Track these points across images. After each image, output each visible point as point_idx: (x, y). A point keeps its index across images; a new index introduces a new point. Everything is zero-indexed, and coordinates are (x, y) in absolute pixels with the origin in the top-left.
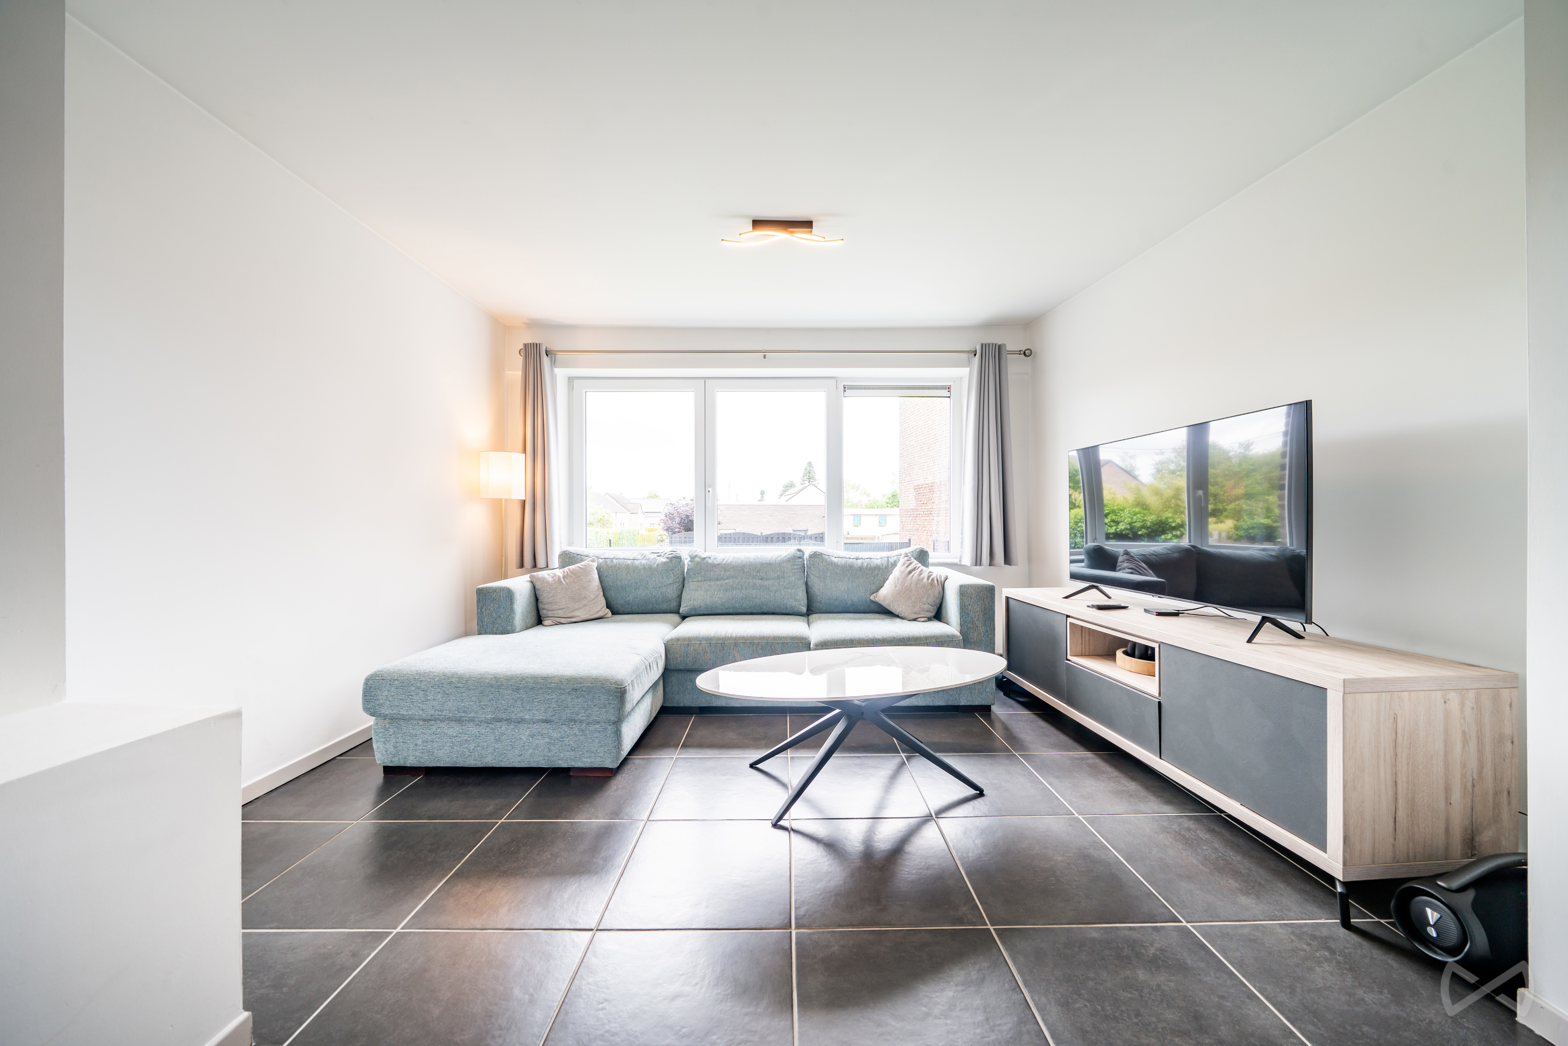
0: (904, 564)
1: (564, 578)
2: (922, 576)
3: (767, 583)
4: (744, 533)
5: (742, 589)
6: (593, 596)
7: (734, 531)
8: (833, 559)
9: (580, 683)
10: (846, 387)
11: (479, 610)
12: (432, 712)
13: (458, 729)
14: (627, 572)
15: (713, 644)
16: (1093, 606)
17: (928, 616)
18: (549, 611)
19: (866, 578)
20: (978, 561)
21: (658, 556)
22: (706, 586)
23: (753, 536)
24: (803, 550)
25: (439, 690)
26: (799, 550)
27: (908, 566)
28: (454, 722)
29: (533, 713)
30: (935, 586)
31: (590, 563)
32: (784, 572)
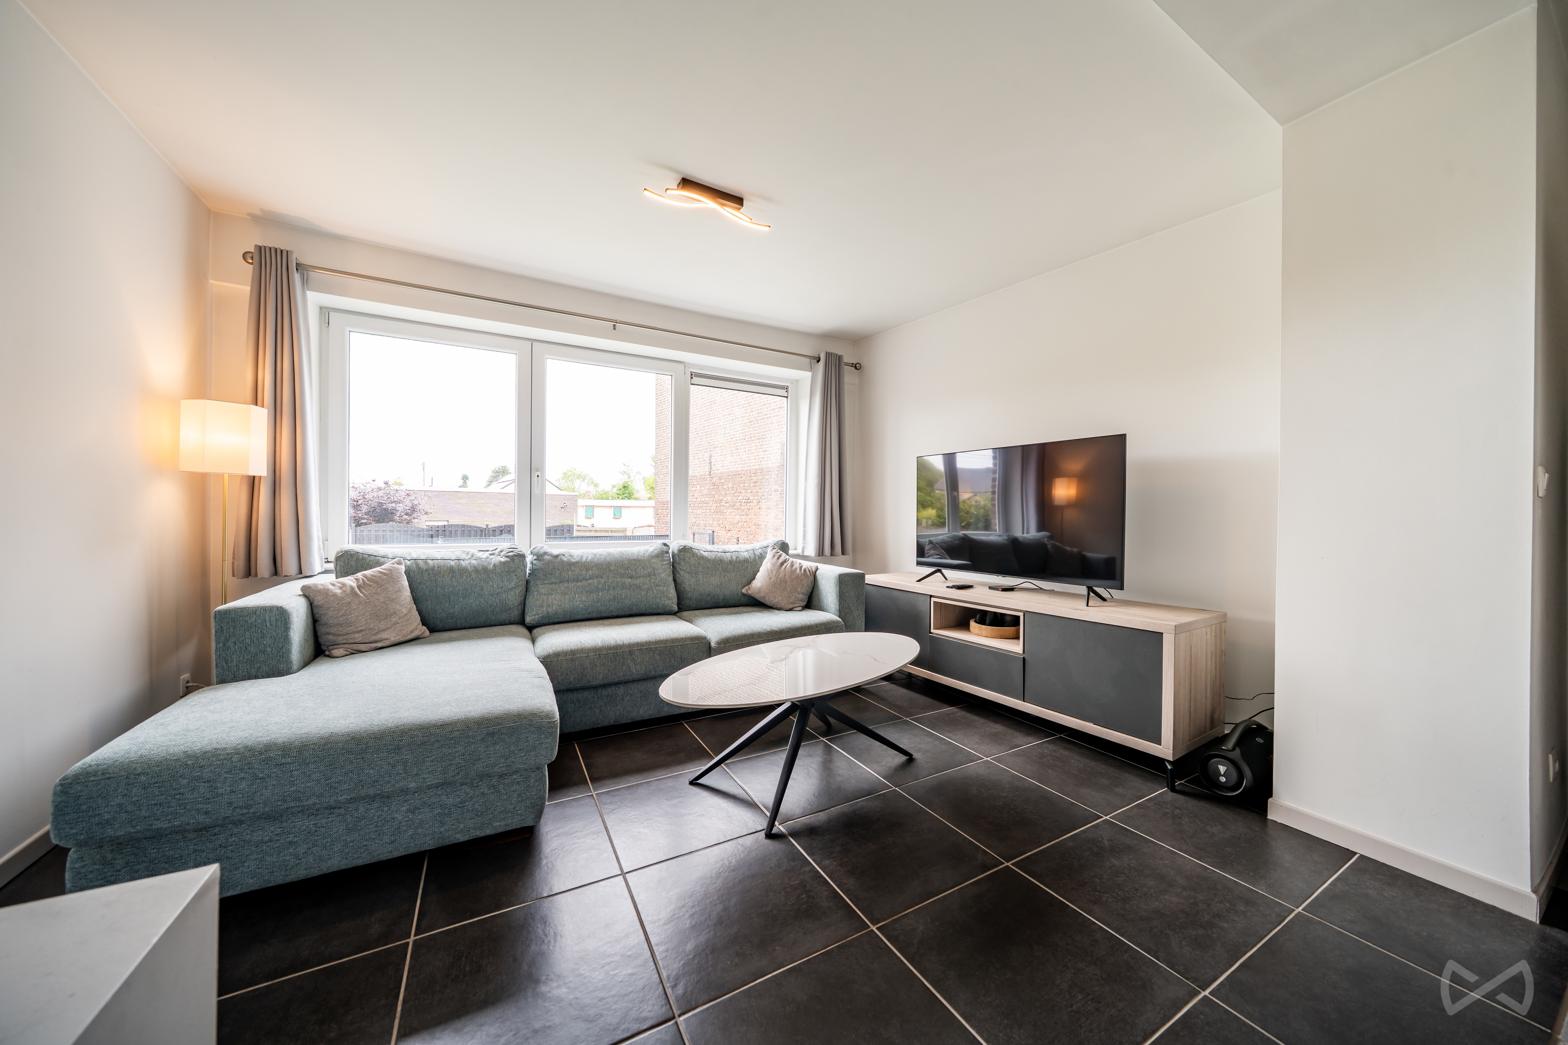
0: (774, 556)
1: (359, 589)
2: (794, 567)
3: (637, 581)
4: (463, 526)
5: (609, 589)
6: (405, 611)
7: (446, 523)
8: (702, 552)
9: (498, 724)
10: (693, 374)
11: (221, 645)
12: (229, 813)
13: (272, 828)
14: (452, 576)
15: (603, 655)
16: (953, 587)
17: (803, 605)
18: (339, 635)
19: (737, 572)
20: (821, 552)
21: (491, 555)
22: (563, 588)
23: (476, 529)
24: (668, 544)
25: (242, 775)
26: (665, 545)
27: (778, 558)
28: (263, 821)
29: (424, 778)
30: (808, 576)
31: (396, 566)
32: (654, 569)
